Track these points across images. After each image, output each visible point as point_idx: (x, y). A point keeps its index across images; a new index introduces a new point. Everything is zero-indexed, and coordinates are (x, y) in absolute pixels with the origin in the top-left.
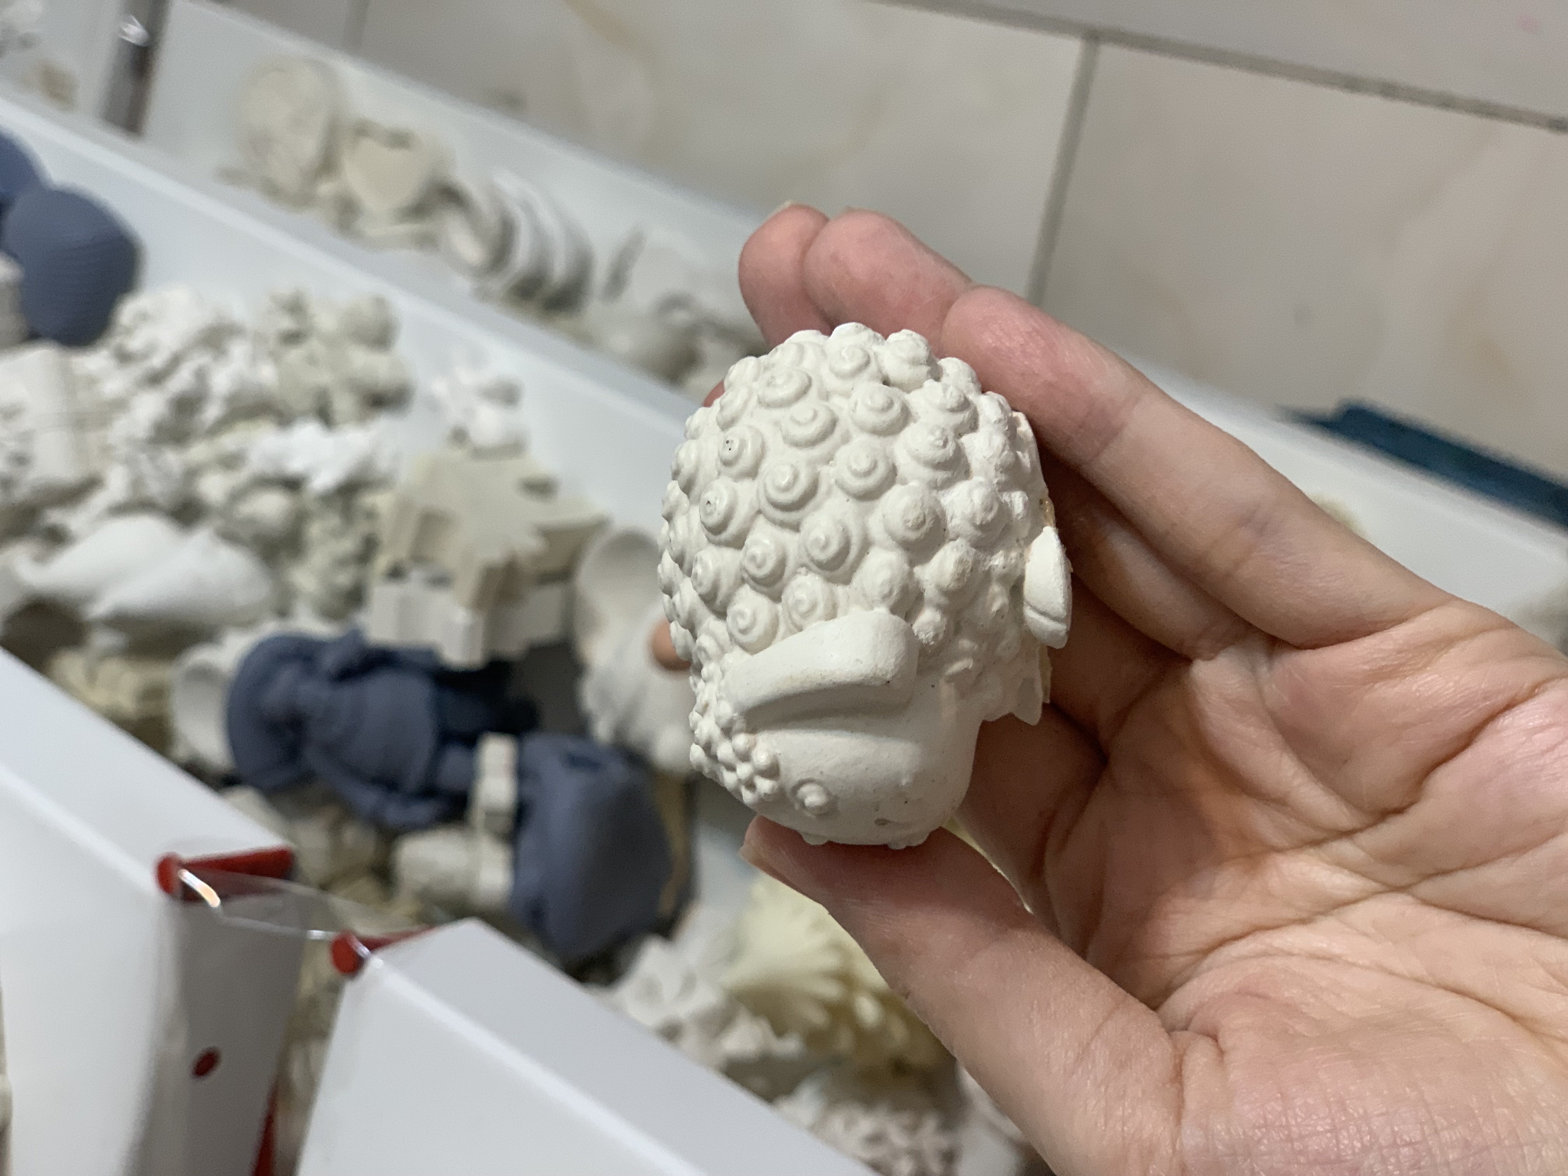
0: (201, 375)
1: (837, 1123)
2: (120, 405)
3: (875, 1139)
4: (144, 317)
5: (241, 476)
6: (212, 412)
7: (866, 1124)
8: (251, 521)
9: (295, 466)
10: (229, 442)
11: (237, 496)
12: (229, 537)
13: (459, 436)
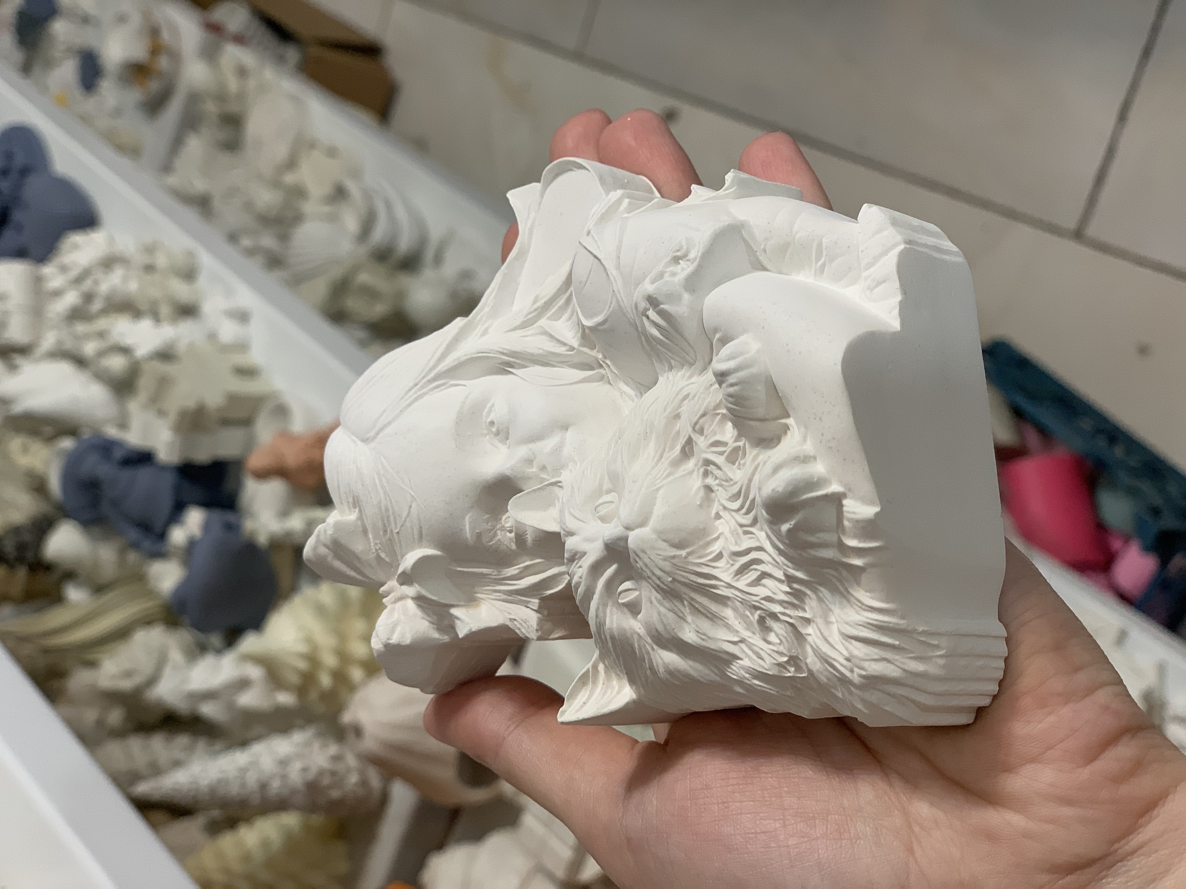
0: (96, 283)
1: (316, 746)
2: (57, 293)
3: (337, 758)
4: (76, 247)
5: (106, 344)
6: (97, 306)
7: (333, 749)
8: (108, 370)
9: (128, 341)
10: (102, 324)
11: (101, 354)
12: (99, 378)
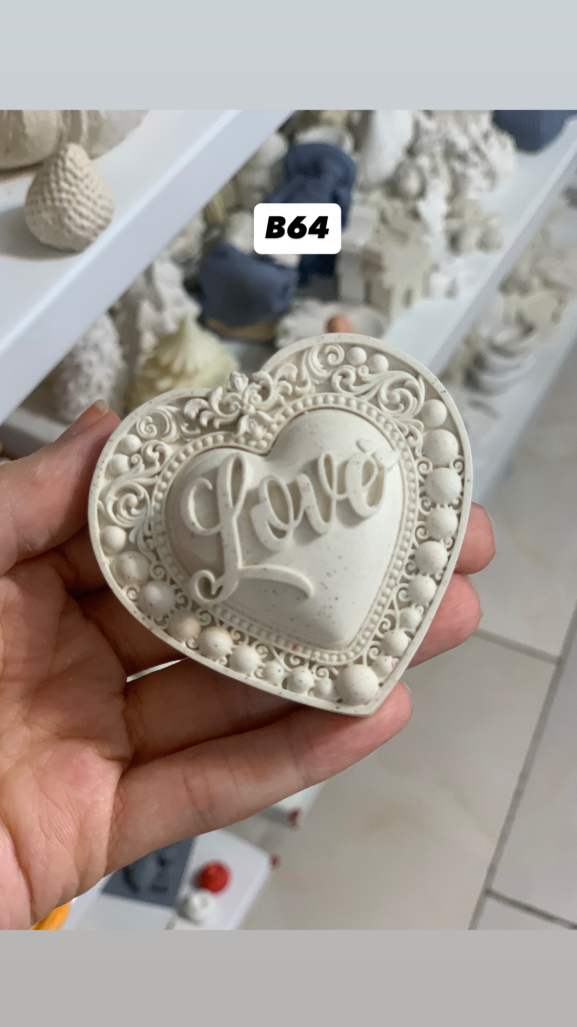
0: (475, 165)
2: (465, 130)
5: (427, 174)
8: (406, 175)
9: (430, 196)
11: (420, 170)
12: (400, 167)
13: (435, 268)
